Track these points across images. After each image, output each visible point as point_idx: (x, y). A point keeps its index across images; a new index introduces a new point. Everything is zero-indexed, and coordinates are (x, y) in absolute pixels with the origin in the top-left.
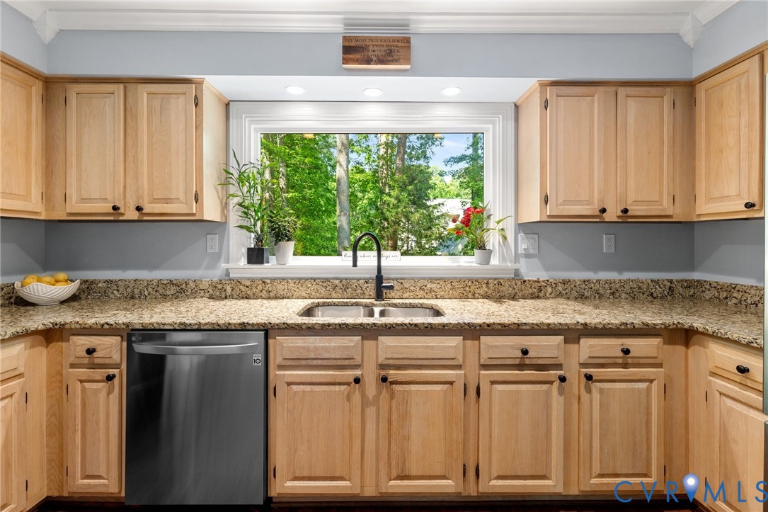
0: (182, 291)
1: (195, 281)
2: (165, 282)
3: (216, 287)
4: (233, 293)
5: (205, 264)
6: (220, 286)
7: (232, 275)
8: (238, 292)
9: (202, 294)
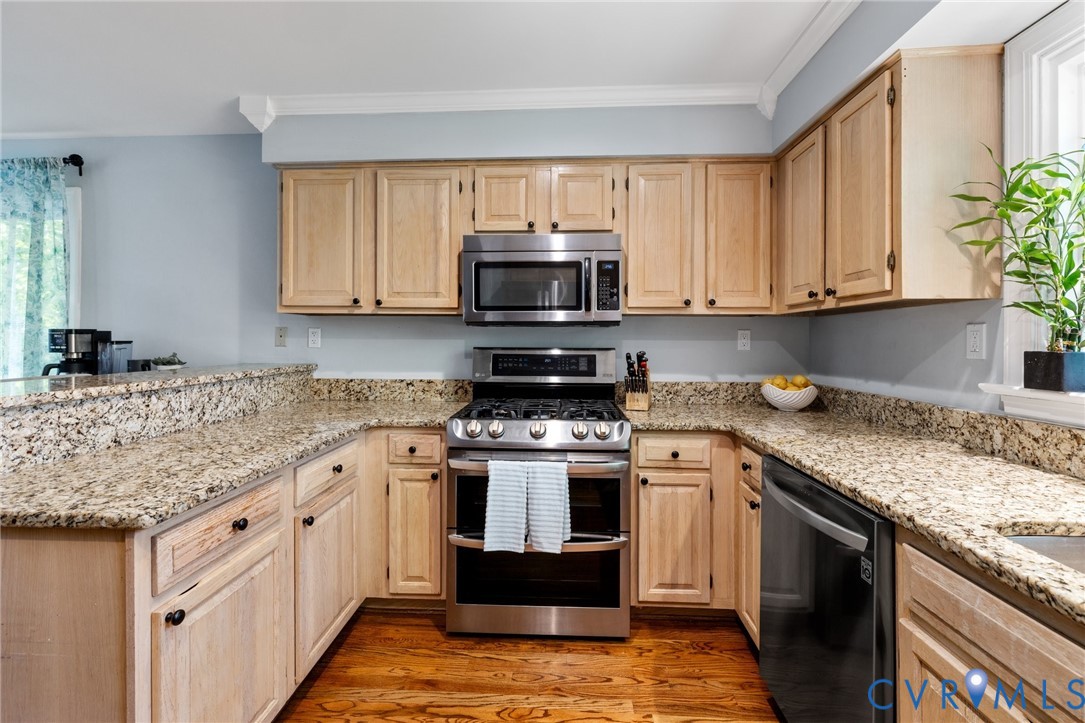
0: (925, 424)
1: (942, 410)
2: (904, 404)
3: (975, 428)
4: (1006, 447)
5: (964, 380)
6: (981, 428)
7: (1008, 410)
8: (1016, 447)
9: (953, 436)
